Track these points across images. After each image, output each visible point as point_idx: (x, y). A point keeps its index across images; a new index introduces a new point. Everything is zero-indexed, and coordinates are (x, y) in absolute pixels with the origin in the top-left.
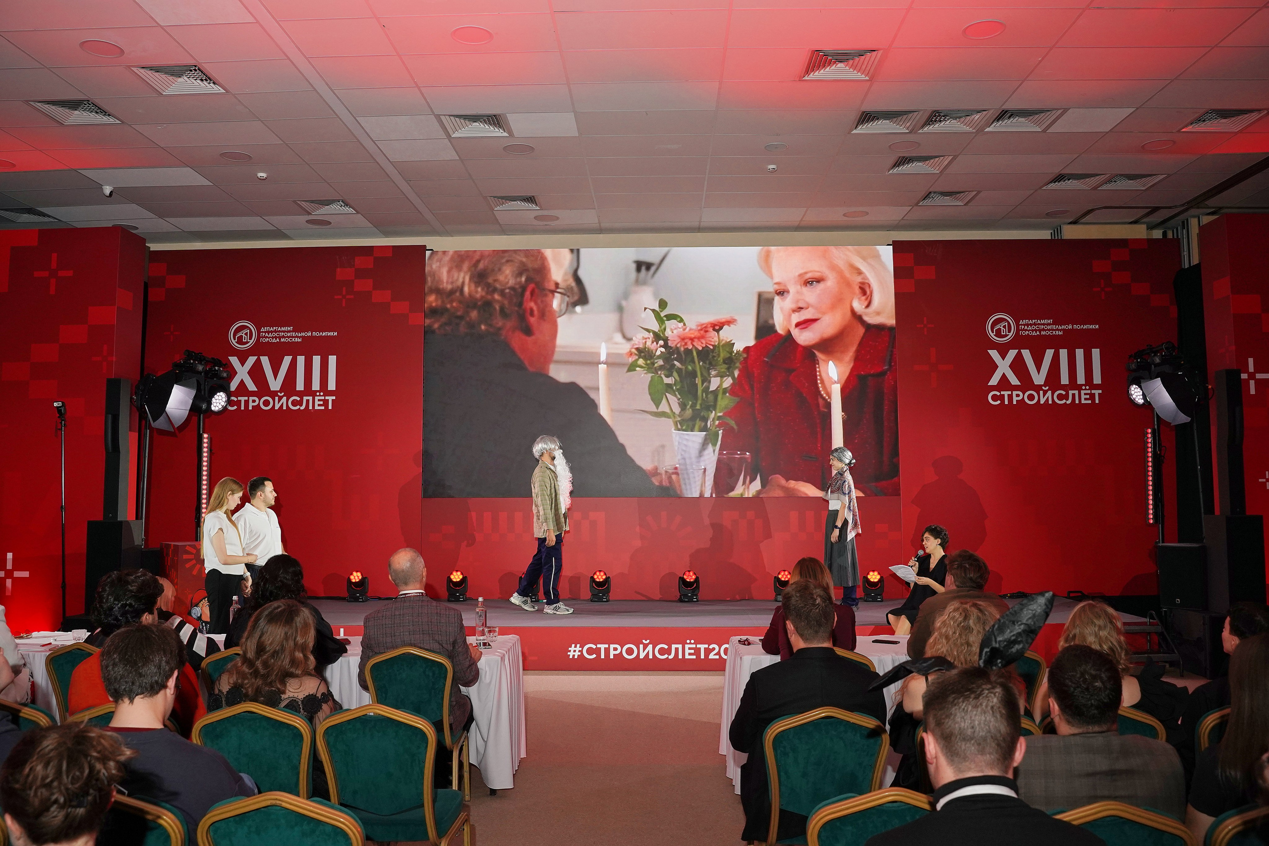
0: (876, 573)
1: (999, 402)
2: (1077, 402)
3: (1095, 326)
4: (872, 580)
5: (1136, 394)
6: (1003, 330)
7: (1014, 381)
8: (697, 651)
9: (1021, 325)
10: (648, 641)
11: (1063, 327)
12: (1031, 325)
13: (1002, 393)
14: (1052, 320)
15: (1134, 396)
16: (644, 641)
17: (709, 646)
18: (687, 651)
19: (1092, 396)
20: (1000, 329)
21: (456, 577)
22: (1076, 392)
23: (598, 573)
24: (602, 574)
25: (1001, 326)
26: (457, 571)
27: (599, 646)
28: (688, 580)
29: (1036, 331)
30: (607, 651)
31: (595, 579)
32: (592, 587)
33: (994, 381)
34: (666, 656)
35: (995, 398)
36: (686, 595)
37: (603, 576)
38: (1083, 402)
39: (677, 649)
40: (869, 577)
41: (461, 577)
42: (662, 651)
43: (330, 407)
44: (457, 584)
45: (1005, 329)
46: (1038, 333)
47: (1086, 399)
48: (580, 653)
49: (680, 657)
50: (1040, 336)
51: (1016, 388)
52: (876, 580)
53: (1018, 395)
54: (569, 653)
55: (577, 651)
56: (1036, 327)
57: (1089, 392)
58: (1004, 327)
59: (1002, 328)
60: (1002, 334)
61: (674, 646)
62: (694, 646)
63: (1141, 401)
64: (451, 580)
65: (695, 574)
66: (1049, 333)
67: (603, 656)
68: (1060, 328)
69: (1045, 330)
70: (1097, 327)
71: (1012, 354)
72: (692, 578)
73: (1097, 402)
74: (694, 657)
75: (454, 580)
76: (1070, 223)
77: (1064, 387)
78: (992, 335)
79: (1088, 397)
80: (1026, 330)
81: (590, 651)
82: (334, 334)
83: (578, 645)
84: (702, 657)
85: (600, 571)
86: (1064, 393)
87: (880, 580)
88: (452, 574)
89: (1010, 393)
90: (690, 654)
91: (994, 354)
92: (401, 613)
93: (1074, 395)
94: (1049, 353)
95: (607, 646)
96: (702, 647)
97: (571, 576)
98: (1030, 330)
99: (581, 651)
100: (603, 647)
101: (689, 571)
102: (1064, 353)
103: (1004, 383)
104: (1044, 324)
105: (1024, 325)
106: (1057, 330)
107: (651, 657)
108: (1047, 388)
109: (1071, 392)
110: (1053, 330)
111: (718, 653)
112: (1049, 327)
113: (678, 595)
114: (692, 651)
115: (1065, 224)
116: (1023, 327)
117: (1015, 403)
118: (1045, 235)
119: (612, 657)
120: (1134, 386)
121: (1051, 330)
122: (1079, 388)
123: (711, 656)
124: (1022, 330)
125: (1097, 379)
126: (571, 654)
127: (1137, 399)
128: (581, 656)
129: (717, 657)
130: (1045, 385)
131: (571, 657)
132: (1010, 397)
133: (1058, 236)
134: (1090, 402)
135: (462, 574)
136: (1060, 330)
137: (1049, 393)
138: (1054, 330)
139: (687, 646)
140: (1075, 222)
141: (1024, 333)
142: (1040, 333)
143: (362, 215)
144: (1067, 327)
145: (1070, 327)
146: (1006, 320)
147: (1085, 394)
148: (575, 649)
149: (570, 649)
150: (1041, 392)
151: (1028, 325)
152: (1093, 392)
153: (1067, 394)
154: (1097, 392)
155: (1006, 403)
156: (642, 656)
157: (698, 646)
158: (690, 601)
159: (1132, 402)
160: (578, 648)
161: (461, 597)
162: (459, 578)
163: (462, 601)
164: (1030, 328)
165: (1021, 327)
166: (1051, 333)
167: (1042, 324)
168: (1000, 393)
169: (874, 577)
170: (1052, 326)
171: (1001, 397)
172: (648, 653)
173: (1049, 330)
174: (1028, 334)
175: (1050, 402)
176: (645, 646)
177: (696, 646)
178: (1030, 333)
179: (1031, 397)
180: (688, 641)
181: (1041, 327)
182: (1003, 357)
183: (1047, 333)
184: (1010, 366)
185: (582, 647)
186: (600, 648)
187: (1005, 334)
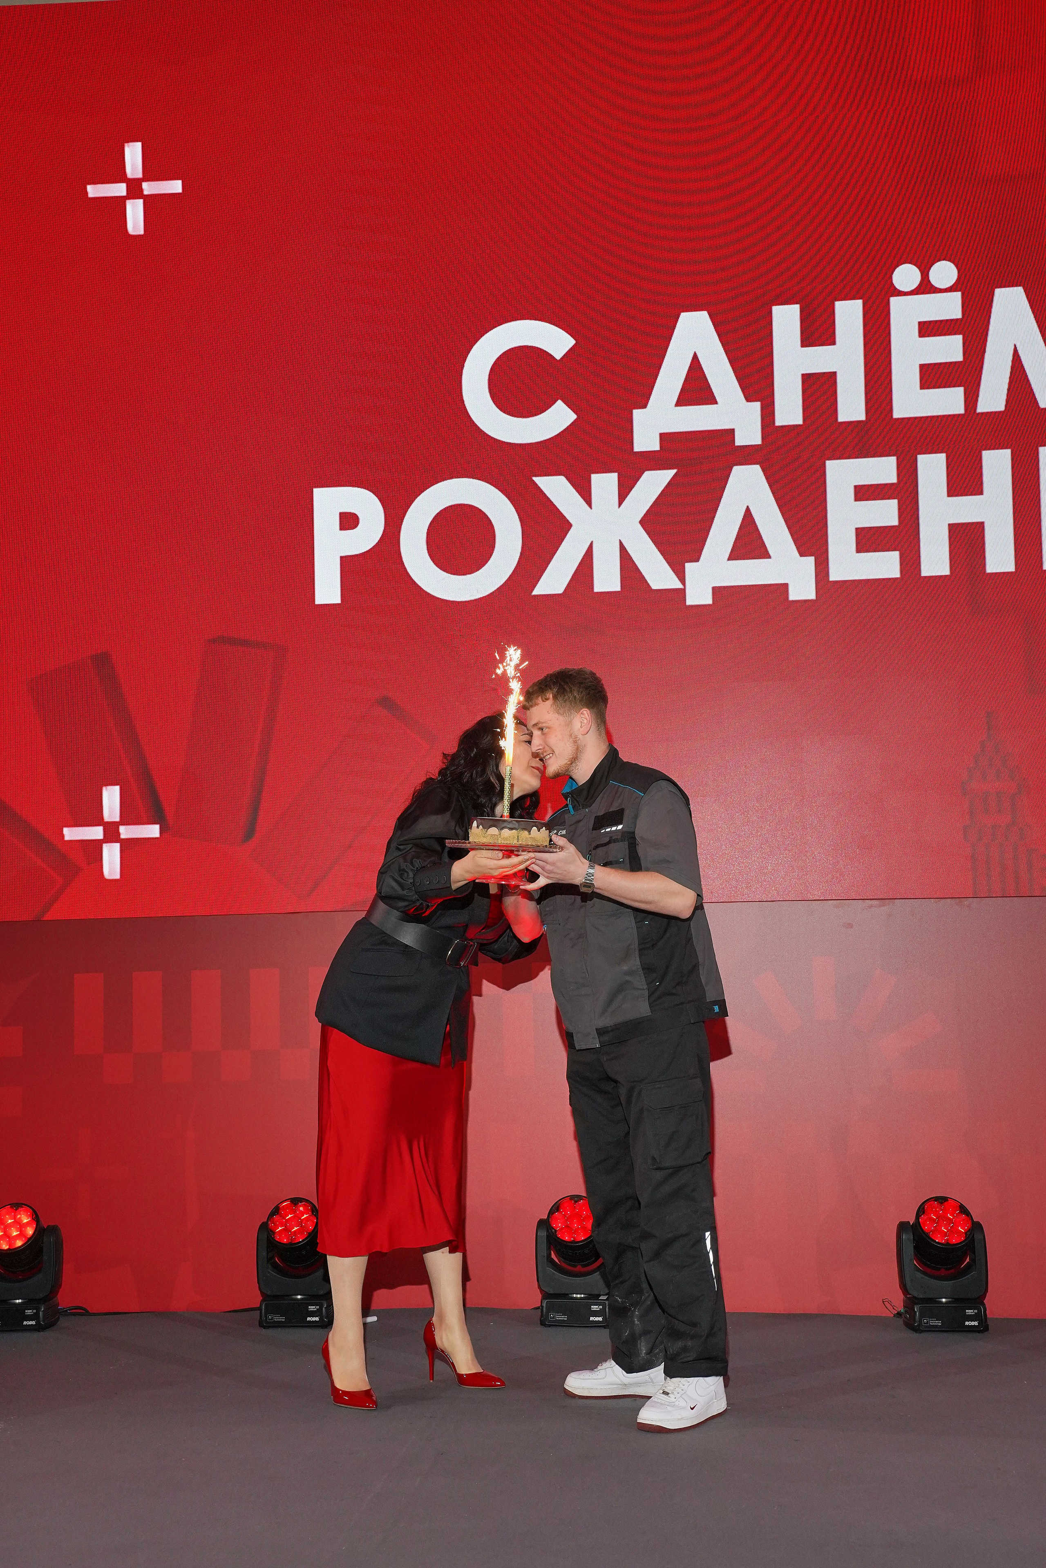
26: (16, 1206)
32: (543, 1262)
41: (30, 1231)
113: (898, 1301)
135: (36, 1218)
161: (29, 1312)
162: (22, 1235)
163: (30, 1328)
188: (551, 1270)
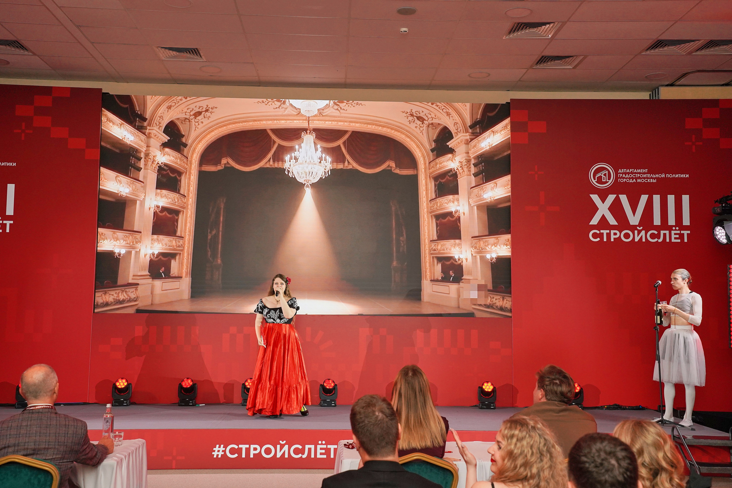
0: (489, 384)
1: (598, 239)
2: (668, 240)
3: (685, 176)
4: (486, 390)
5: (720, 234)
6: (604, 177)
8: (328, 451)
9: (620, 173)
10: (285, 442)
11: (657, 176)
12: (628, 173)
13: (602, 231)
14: (647, 170)
15: (719, 237)
16: (281, 442)
17: (337, 447)
18: (319, 451)
19: (681, 236)
20: (601, 177)
21: (122, 384)
22: (667, 232)
25: (602, 174)
26: (122, 379)
27: (240, 446)
28: (328, 387)
29: (633, 178)
30: (248, 450)
31: (246, 385)
33: (595, 221)
34: (300, 455)
35: (595, 236)
36: (325, 401)
38: (673, 240)
39: (310, 449)
40: (484, 387)
41: (126, 384)
42: (296, 451)
43: (8, 231)
44: (121, 390)
45: (605, 177)
46: (634, 180)
47: (675, 238)
48: (223, 453)
49: (313, 456)
50: (636, 183)
51: (613, 227)
52: (490, 390)
53: (615, 234)
54: (213, 453)
55: (221, 451)
56: (632, 176)
57: (678, 232)
58: (605, 175)
59: (603, 176)
60: (603, 181)
61: (307, 447)
62: (325, 446)
63: (725, 241)
64: (115, 387)
65: (333, 382)
67: (244, 456)
68: (654, 176)
69: (641, 178)
70: (688, 176)
71: (611, 198)
72: (331, 386)
73: (686, 240)
74: (325, 456)
75: (120, 387)
76: (667, 85)
77: (657, 228)
78: (594, 182)
79: (678, 236)
80: (624, 178)
81: (232, 451)
82: (13, 164)
83: (222, 446)
84: (332, 456)
86: (656, 232)
87: (494, 390)
88: (117, 381)
89: (608, 231)
90: (321, 454)
91: (595, 198)
92: (29, 424)
93: (665, 235)
94: (644, 198)
95: (247, 446)
96: (332, 447)
97: (226, 383)
98: (627, 178)
99: (224, 451)
100: (244, 447)
101: (329, 379)
102: (657, 198)
103: (603, 223)
104: (640, 173)
105: (623, 173)
106: (652, 179)
107: (286, 456)
108: (641, 228)
109: (662, 232)
110: (648, 178)
112: (645, 176)
113: (319, 400)
114: (323, 451)
115: (662, 86)
116: (621, 175)
117: (612, 240)
118: (645, 96)
119: (252, 456)
120: (719, 227)
121: (646, 178)
122: (670, 228)
124: (621, 178)
125: (686, 221)
126: (215, 454)
127: (721, 239)
128: (224, 456)
130: (639, 225)
131: (215, 456)
132: (609, 235)
133: (655, 97)
134: (679, 241)
135: (127, 381)
136: (654, 178)
137: (643, 232)
138: (649, 178)
139: (319, 447)
140: (672, 85)
141: (622, 180)
142: (636, 180)
143: (38, 56)
144: (660, 176)
145: (663, 176)
146: (606, 169)
147: (675, 234)
148: (219, 449)
149: (214, 449)
150: (636, 232)
151: (625, 173)
152: (682, 232)
153: (659, 234)
154: (686, 233)
155: (605, 240)
156: (279, 455)
157: (329, 446)
158: (329, 405)
159: (717, 242)
160: (222, 448)
161: (125, 402)
162: (124, 385)
163: (125, 406)
164: (627, 176)
165: (620, 175)
166: (646, 180)
167: (638, 173)
168: (600, 232)
169: (488, 387)
170: (647, 175)
171: (601, 235)
172: (284, 452)
173: (644, 178)
174: (626, 181)
175: (644, 240)
176: (282, 446)
177: (327, 446)
178: (628, 180)
179: (627, 236)
180: (320, 442)
181: (637, 175)
182: (603, 201)
183: (643, 180)
184: (609, 209)
185: (225, 447)
186: (242, 448)
187: (605, 181)
188: (244, 394)
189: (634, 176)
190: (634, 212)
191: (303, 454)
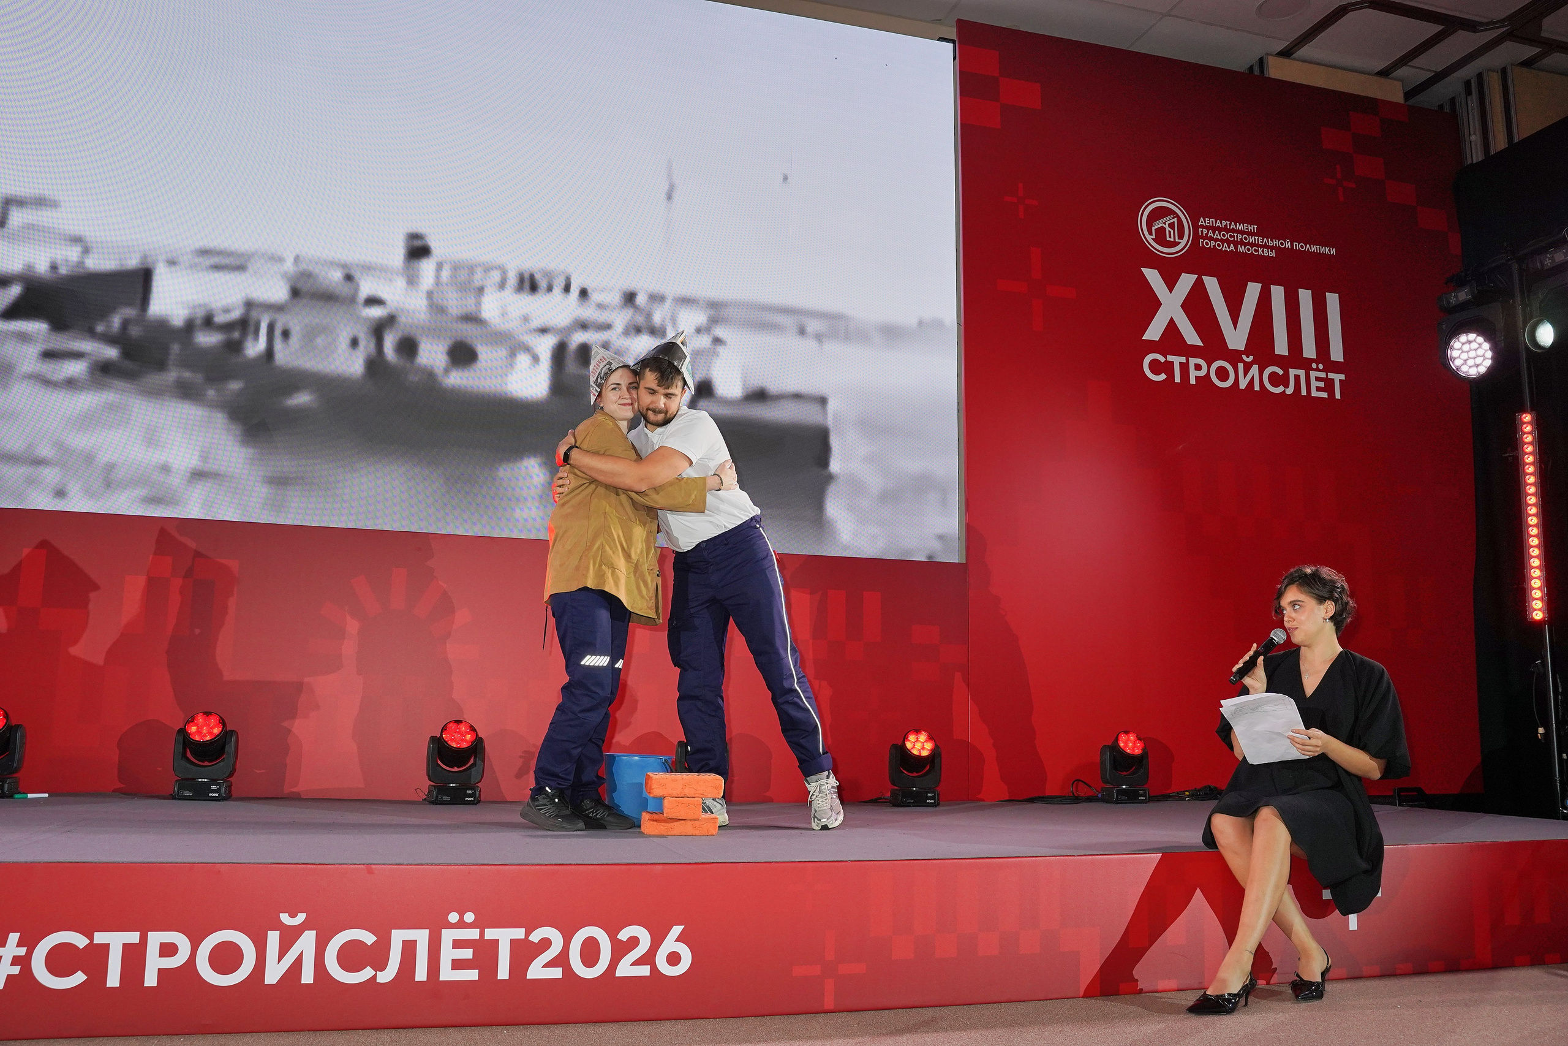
0: (923, 737)
1: (1163, 377)
2: (1304, 393)
3: (1329, 250)
4: (915, 752)
6: (1170, 232)
7: (1192, 337)
8: (485, 953)
9: (1202, 226)
10: (301, 917)
11: (1276, 243)
12: (1220, 229)
13: (1170, 358)
14: (1255, 227)
16: (285, 918)
17: (528, 934)
18: (448, 954)
19: (1329, 385)
20: (1163, 229)
22: (1302, 373)
23: (200, 719)
24: (213, 721)
25: (1165, 223)
27: (100, 938)
28: (453, 745)
29: (1229, 243)
30: (134, 957)
31: (191, 735)
32: (179, 756)
33: (1154, 332)
34: (367, 973)
35: (1155, 367)
36: (446, 786)
37: (213, 728)
38: (1315, 393)
39: (409, 948)
40: (909, 745)
42: (351, 957)
45: (1172, 231)
46: (1232, 247)
47: (1318, 389)
48: (16, 970)
49: (421, 975)
50: (1235, 253)
51: (1192, 351)
52: (925, 753)
53: (1198, 367)
55: (7, 960)
56: (1227, 236)
57: (1323, 375)
58: (1171, 226)
59: (1168, 229)
60: (1168, 239)
61: (398, 937)
62: (473, 934)
66: (1252, 250)
67: (113, 980)
68: (1271, 244)
69: (1245, 244)
70: (1333, 251)
71: (1187, 281)
73: (1338, 396)
74: (473, 975)
76: (1279, 55)
77: (1279, 361)
78: (1149, 239)
79: (1322, 384)
80: (1211, 239)
81: (61, 959)
83: (15, 937)
84: (503, 973)
85: (207, 714)
86: (1281, 372)
87: (934, 755)
89: (1183, 359)
90: (457, 965)
91: (1152, 276)
93: (1297, 377)
94: (1253, 290)
95: (133, 937)
96: (505, 937)
98: (1216, 240)
99: (23, 962)
100: (116, 941)
101: (458, 722)
102: (1278, 293)
103: (1172, 339)
104: (1242, 232)
105: (1208, 228)
106: (1267, 248)
107: (308, 976)
108: (1251, 358)
109: (1293, 372)
110: (1258, 246)
111: (561, 960)
112: (1252, 239)
114: (467, 954)
115: (1269, 54)
116: (1205, 231)
117: (1193, 381)
119: (151, 980)
120: (1465, 335)
121: (1255, 245)
122: (1306, 365)
123: (537, 971)
124: (1205, 238)
125: (1337, 353)
128: (23, 980)
129: (557, 973)
130: (1247, 351)
132: (1184, 367)
133: (1261, 70)
134: (1325, 395)
136: (1272, 248)
137: (1255, 369)
138: (1261, 246)
139: (448, 936)
140: (1286, 53)
142: (1236, 248)
144: (1282, 244)
145: (1288, 245)
146: (1174, 213)
147: (1318, 379)
150: (1241, 366)
151: (1214, 229)
152: (1331, 376)
153: (1286, 375)
154: (1337, 378)
155: (1177, 379)
156: (273, 974)
157: (490, 934)
158: (457, 799)
160: (13, 948)
164: (1217, 235)
165: (1202, 232)
166: (1255, 250)
167: (1238, 232)
168: (1166, 358)
169: (919, 745)
170: (1257, 238)
171: (1168, 368)
172: (299, 961)
173: (1252, 245)
174: (1214, 246)
175: (1257, 388)
176: (289, 938)
177: (482, 934)
178: (1219, 245)
179: (1222, 374)
180: (453, 917)
181: (1237, 236)
182: (1171, 285)
183: (1248, 250)
184: (1184, 306)
185: (29, 942)
186: (106, 947)
187: (1172, 239)
189: (1231, 236)
190: (1235, 320)
191: (381, 966)
